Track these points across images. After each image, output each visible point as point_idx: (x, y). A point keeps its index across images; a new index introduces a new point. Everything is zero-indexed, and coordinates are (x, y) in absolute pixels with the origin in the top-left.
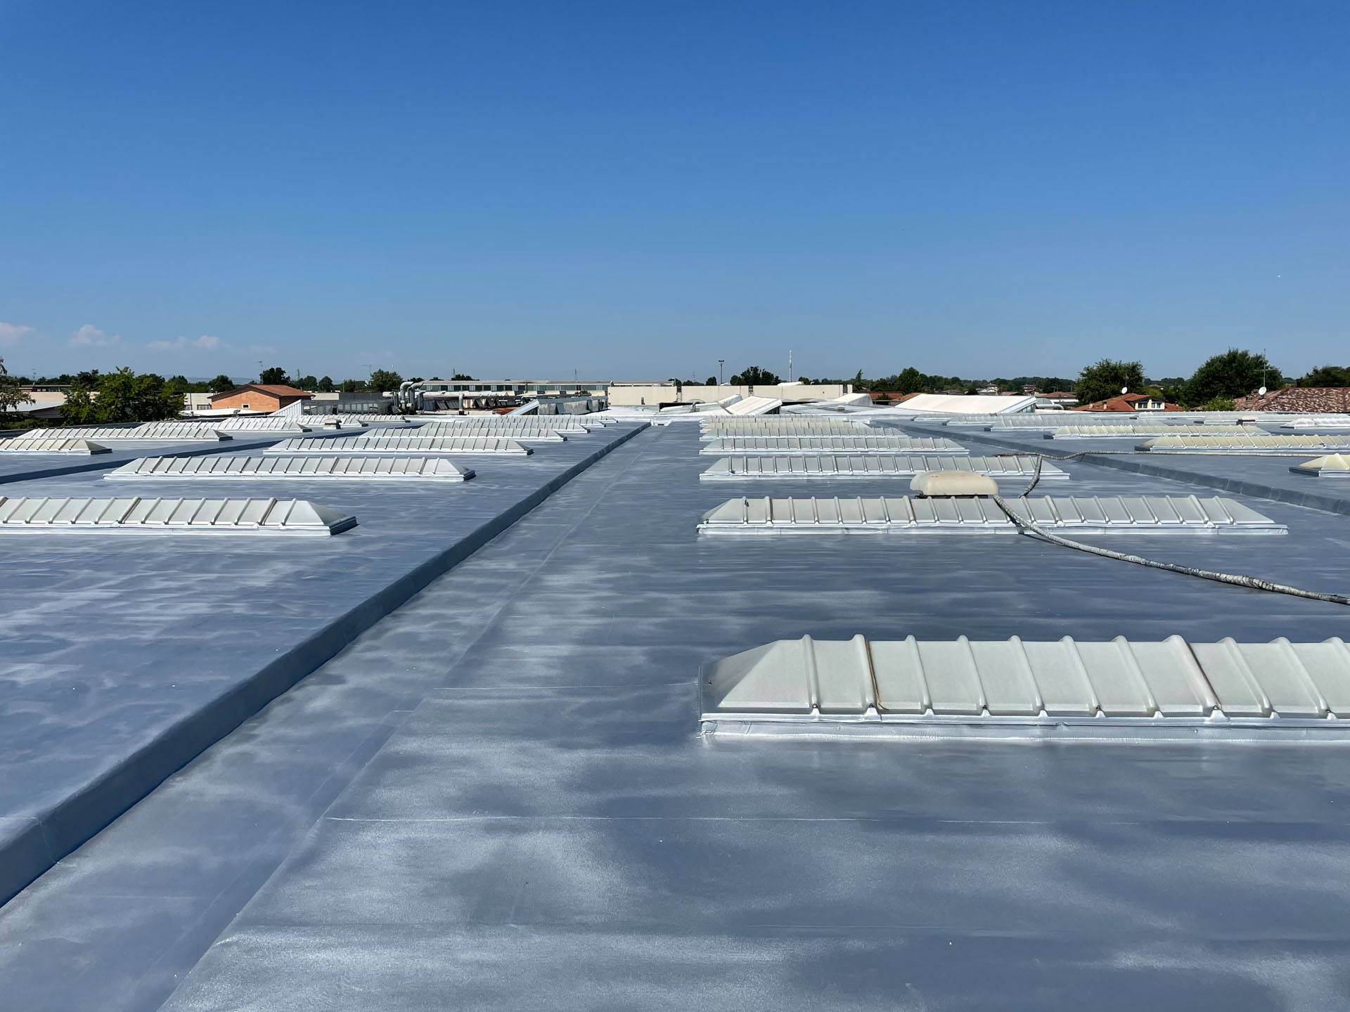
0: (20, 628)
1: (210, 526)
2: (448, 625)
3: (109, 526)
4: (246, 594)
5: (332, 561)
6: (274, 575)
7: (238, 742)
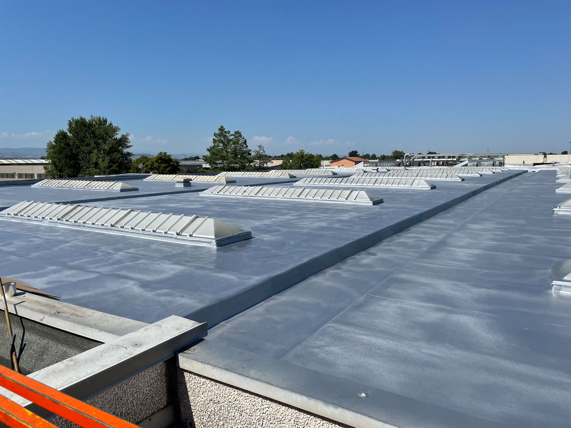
0: (265, 225)
1: (328, 199)
2: (421, 241)
3: (294, 198)
4: (339, 221)
5: (373, 214)
6: (350, 216)
7: (335, 269)
